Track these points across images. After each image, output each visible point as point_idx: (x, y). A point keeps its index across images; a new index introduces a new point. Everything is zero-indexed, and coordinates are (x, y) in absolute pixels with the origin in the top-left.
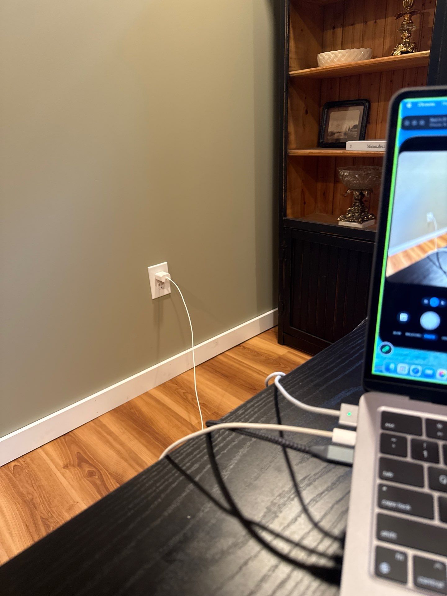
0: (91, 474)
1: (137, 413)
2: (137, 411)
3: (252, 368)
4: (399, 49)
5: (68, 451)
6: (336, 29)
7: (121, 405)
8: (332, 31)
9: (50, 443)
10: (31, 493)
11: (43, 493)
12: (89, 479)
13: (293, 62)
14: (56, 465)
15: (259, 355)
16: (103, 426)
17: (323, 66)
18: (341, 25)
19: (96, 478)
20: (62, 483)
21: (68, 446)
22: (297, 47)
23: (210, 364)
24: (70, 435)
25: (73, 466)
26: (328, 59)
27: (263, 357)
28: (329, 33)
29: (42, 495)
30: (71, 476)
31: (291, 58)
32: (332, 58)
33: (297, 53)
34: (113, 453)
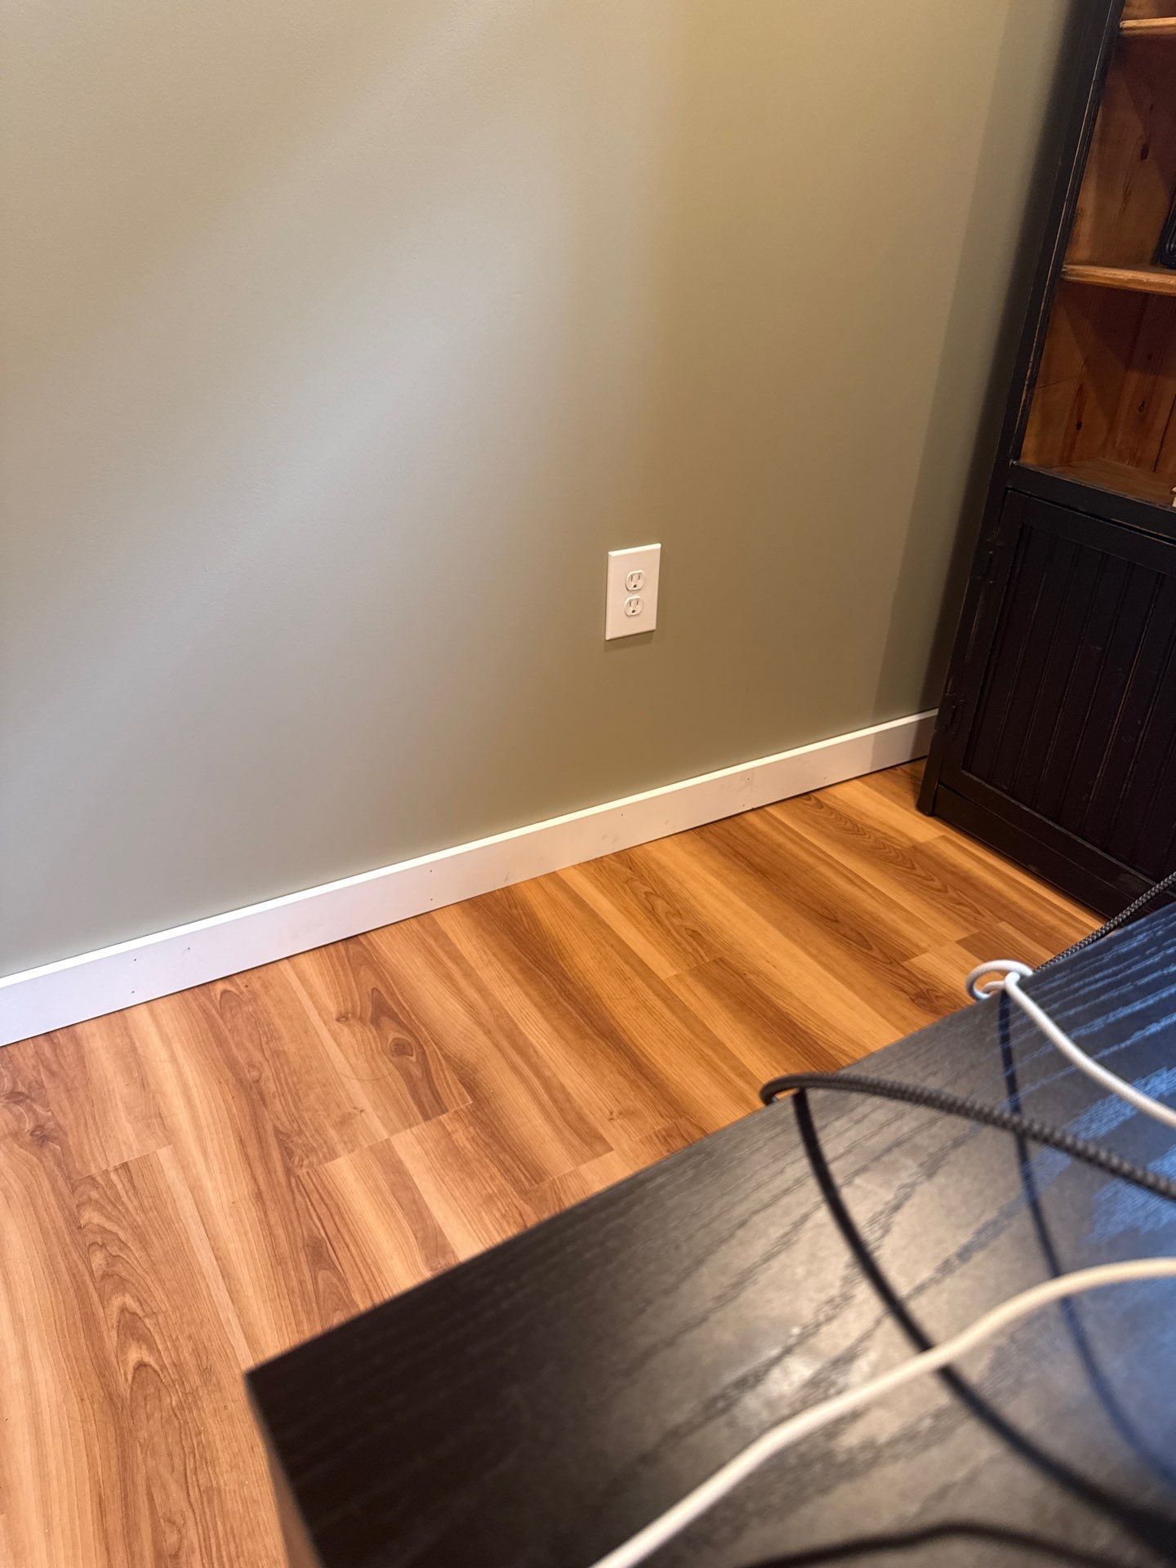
0: (400, 1049)
1: (524, 919)
2: (525, 916)
3: (835, 865)
5: (352, 979)
7: (489, 893)
9: (311, 953)
10: (257, 1064)
11: (284, 1072)
12: (395, 1059)
14: (321, 1010)
15: (859, 831)
16: (440, 936)
19: (411, 1062)
20: (331, 1056)
21: (352, 968)
23: (721, 832)
24: (361, 943)
25: (361, 1019)
27: (869, 838)
29: (282, 1075)
30: (353, 1041)
34: (459, 1007)
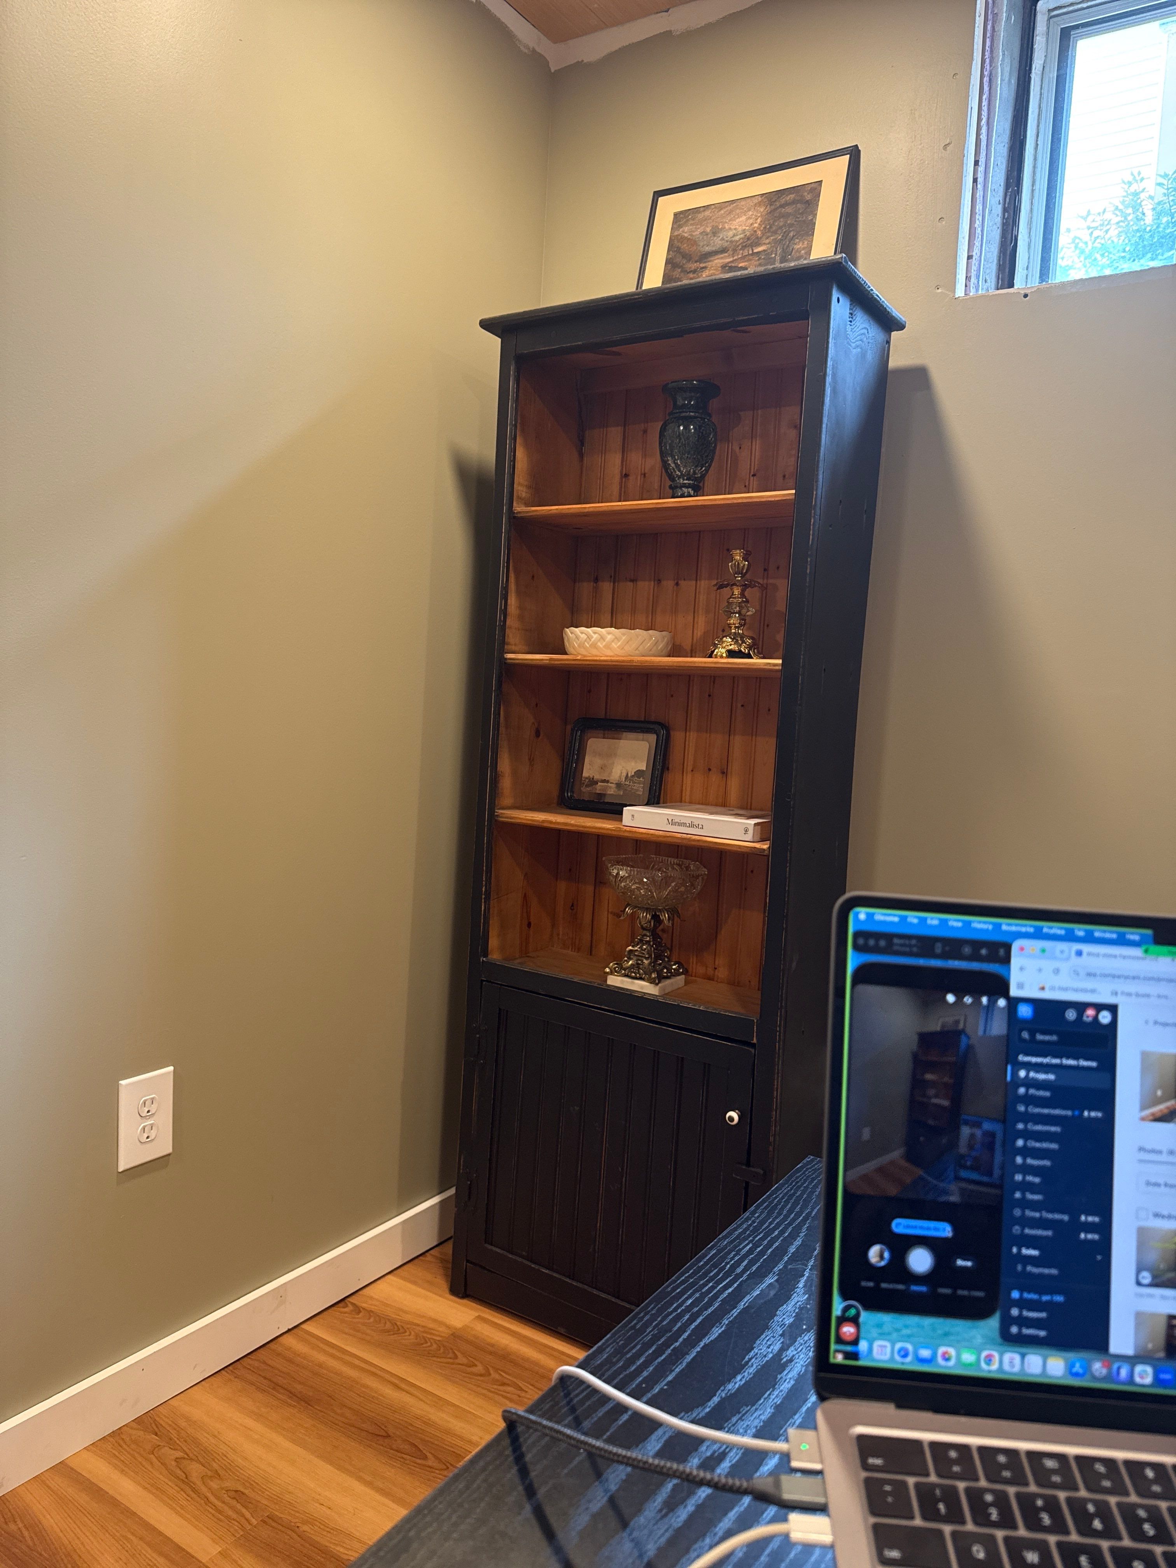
1: (26, 1534)
2: (27, 1529)
4: (724, 645)
6: (600, 584)
8: (592, 583)
13: (513, 637)
15: (398, 1329)
17: (576, 653)
18: (611, 577)
22: (521, 608)
23: (258, 1363)
26: (586, 641)
27: (410, 1334)
28: (585, 588)
31: (510, 628)
32: (593, 642)
33: (521, 617)
